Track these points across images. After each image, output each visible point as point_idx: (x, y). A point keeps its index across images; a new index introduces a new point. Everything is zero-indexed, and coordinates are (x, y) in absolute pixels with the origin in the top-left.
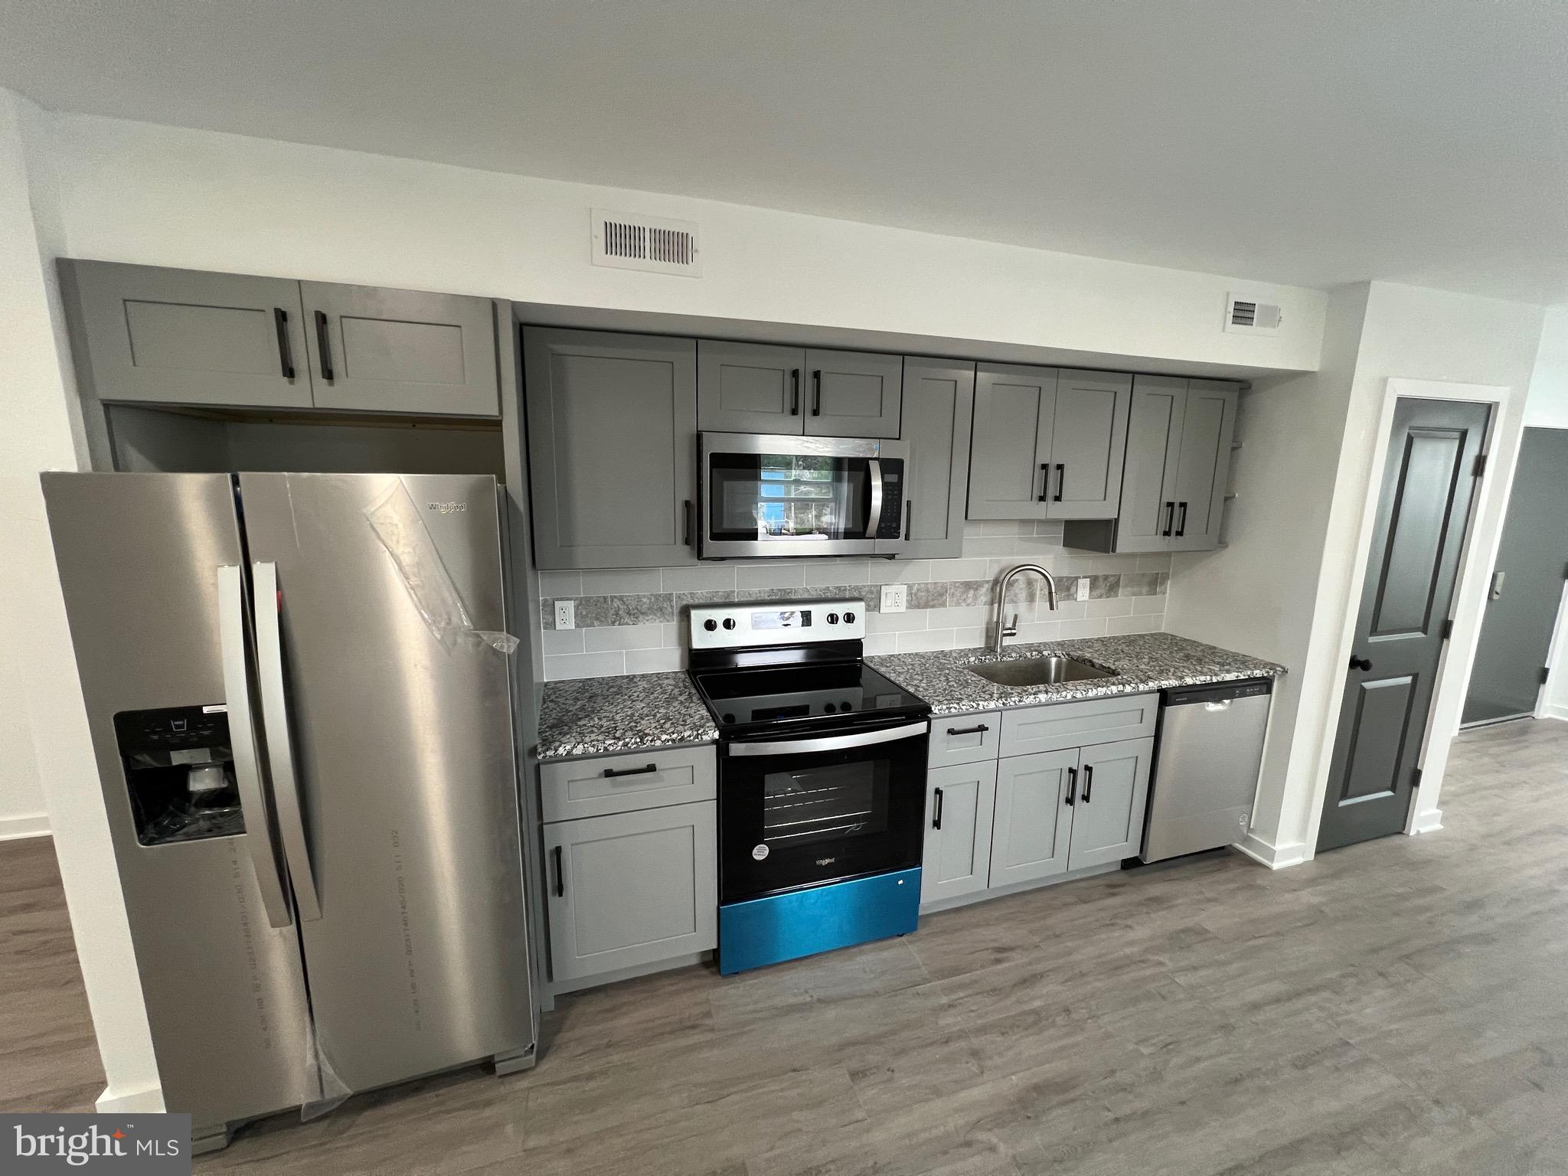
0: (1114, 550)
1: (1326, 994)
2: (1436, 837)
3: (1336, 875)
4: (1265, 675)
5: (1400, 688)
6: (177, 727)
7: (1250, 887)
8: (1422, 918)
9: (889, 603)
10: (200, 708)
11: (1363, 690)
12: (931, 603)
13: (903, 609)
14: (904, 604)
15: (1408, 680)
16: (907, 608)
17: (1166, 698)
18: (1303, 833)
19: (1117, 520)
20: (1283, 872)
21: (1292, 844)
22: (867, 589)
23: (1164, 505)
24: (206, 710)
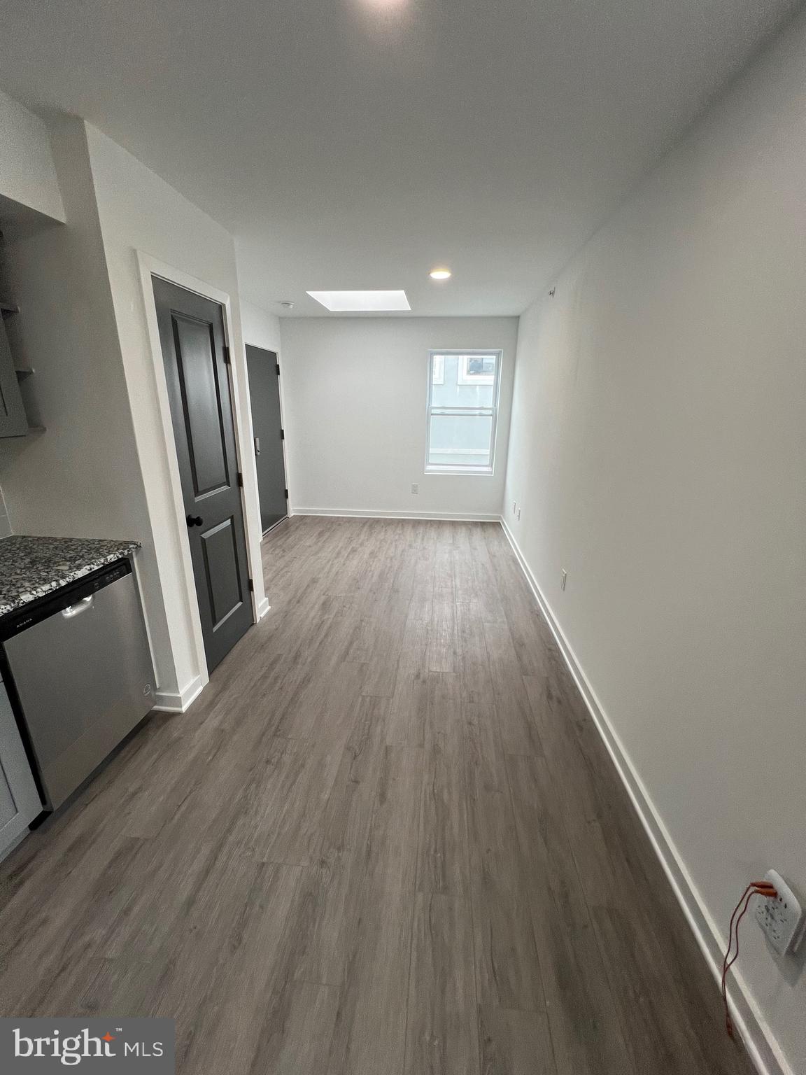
3: (225, 686)
4: (120, 557)
5: (225, 530)
11: (203, 541)
15: (228, 522)
20: (190, 709)
21: (190, 681)
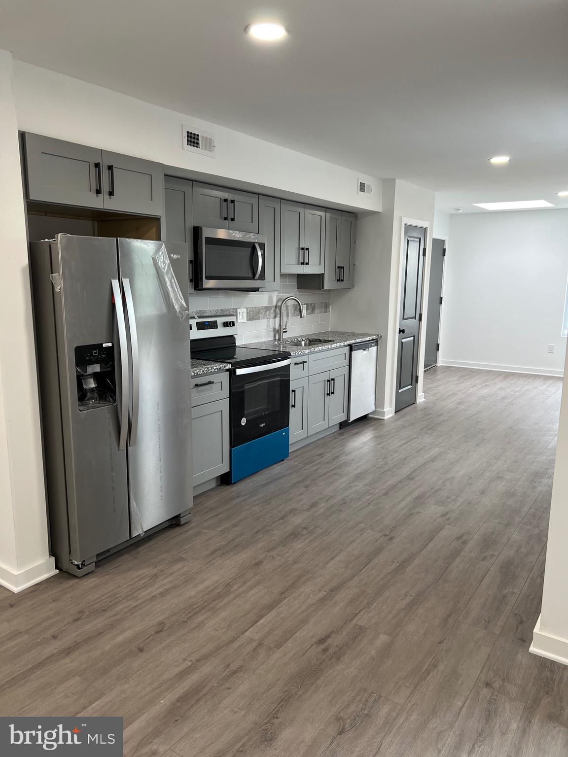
0: (323, 288)
1: (416, 440)
2: (425, 402)
3: (403, 417)
4: (377, 338)
5: (411, 341)
6: (95, 353)
7: (381, 425)
8: (429, 420)
9: (240, 318)
10: (102, 344)
11: (402, 342)
12: (255, 318)
13: (245, 321)
14: (246, 318)
15: (413, 338)
16: (247, 320)
17: (351, 348)
18: (391, 406)
19: (323, 274)
20: (387, 419)
21: (389, 409)
22: (232, 310)
23: (337, 267)
24: (104, 345)
